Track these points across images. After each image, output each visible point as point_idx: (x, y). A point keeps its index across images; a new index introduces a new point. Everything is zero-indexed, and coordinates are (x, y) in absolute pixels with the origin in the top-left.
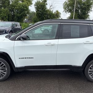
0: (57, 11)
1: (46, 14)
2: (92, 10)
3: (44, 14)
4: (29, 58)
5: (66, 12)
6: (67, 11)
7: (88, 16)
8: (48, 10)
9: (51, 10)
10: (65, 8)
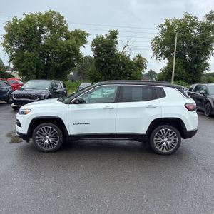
0: (139, 56)
1: (115, 62)
5: (157, 57)
6: (161, 55)
7: (207, 65)
9: (127, 54)
10: (155, 50)
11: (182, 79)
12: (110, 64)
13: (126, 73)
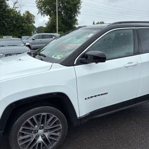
1: (8, 17)
2: (79, 12)
3: (4, 17)
4: (102, 95)
5: (42, 14)
6: (44, 12)
7: (76, 20)
8: (12, 10)
9: (17, 10)
10: (40, 8)
11: (62, 31)
12: (3, 18)
13: (19, 26)
